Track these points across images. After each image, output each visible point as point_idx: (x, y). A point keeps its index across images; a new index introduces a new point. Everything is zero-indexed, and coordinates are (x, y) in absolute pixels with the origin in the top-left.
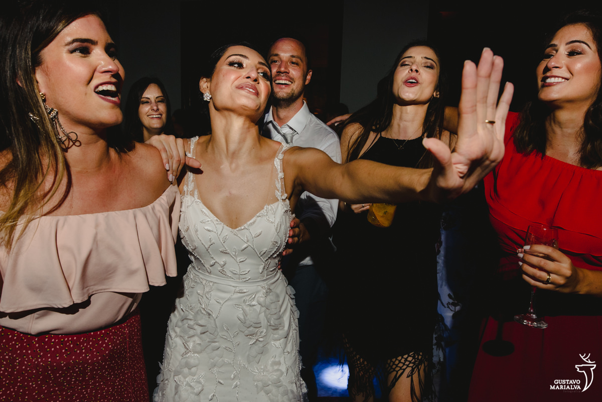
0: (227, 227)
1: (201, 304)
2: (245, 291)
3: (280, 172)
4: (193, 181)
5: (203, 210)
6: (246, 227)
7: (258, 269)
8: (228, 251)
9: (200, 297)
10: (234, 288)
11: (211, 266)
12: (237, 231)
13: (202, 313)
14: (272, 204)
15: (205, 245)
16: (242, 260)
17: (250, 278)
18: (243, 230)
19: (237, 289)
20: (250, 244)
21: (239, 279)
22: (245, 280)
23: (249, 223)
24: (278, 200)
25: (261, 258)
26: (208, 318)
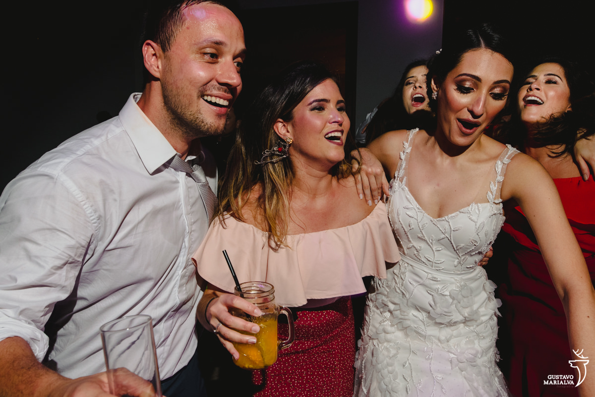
0: (428, 216)
1: (396, 283)
2: (439, 279)
3: (500, 175)
4: (404, 169)
5: (408, 196)
6: (447, 219)
7: (454, 261)
8: (426, 238)
9: (395, 276)
10: (426, 274)
11: (408, 248)
12: (437, 221)
13: (397, 292)
14: (480, 203)
15: (405, 228)
16: (438, 249)
17: (443, 268)
18: (443, 222)
19: (430, 276)
20: (448, 236)
21: (432, 267)
22: (438, 269)
23: (450, 216)
24: (489, 202)
25: (457, 251)
26: (401, 298)
